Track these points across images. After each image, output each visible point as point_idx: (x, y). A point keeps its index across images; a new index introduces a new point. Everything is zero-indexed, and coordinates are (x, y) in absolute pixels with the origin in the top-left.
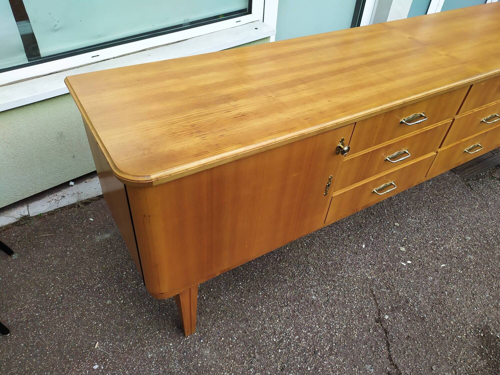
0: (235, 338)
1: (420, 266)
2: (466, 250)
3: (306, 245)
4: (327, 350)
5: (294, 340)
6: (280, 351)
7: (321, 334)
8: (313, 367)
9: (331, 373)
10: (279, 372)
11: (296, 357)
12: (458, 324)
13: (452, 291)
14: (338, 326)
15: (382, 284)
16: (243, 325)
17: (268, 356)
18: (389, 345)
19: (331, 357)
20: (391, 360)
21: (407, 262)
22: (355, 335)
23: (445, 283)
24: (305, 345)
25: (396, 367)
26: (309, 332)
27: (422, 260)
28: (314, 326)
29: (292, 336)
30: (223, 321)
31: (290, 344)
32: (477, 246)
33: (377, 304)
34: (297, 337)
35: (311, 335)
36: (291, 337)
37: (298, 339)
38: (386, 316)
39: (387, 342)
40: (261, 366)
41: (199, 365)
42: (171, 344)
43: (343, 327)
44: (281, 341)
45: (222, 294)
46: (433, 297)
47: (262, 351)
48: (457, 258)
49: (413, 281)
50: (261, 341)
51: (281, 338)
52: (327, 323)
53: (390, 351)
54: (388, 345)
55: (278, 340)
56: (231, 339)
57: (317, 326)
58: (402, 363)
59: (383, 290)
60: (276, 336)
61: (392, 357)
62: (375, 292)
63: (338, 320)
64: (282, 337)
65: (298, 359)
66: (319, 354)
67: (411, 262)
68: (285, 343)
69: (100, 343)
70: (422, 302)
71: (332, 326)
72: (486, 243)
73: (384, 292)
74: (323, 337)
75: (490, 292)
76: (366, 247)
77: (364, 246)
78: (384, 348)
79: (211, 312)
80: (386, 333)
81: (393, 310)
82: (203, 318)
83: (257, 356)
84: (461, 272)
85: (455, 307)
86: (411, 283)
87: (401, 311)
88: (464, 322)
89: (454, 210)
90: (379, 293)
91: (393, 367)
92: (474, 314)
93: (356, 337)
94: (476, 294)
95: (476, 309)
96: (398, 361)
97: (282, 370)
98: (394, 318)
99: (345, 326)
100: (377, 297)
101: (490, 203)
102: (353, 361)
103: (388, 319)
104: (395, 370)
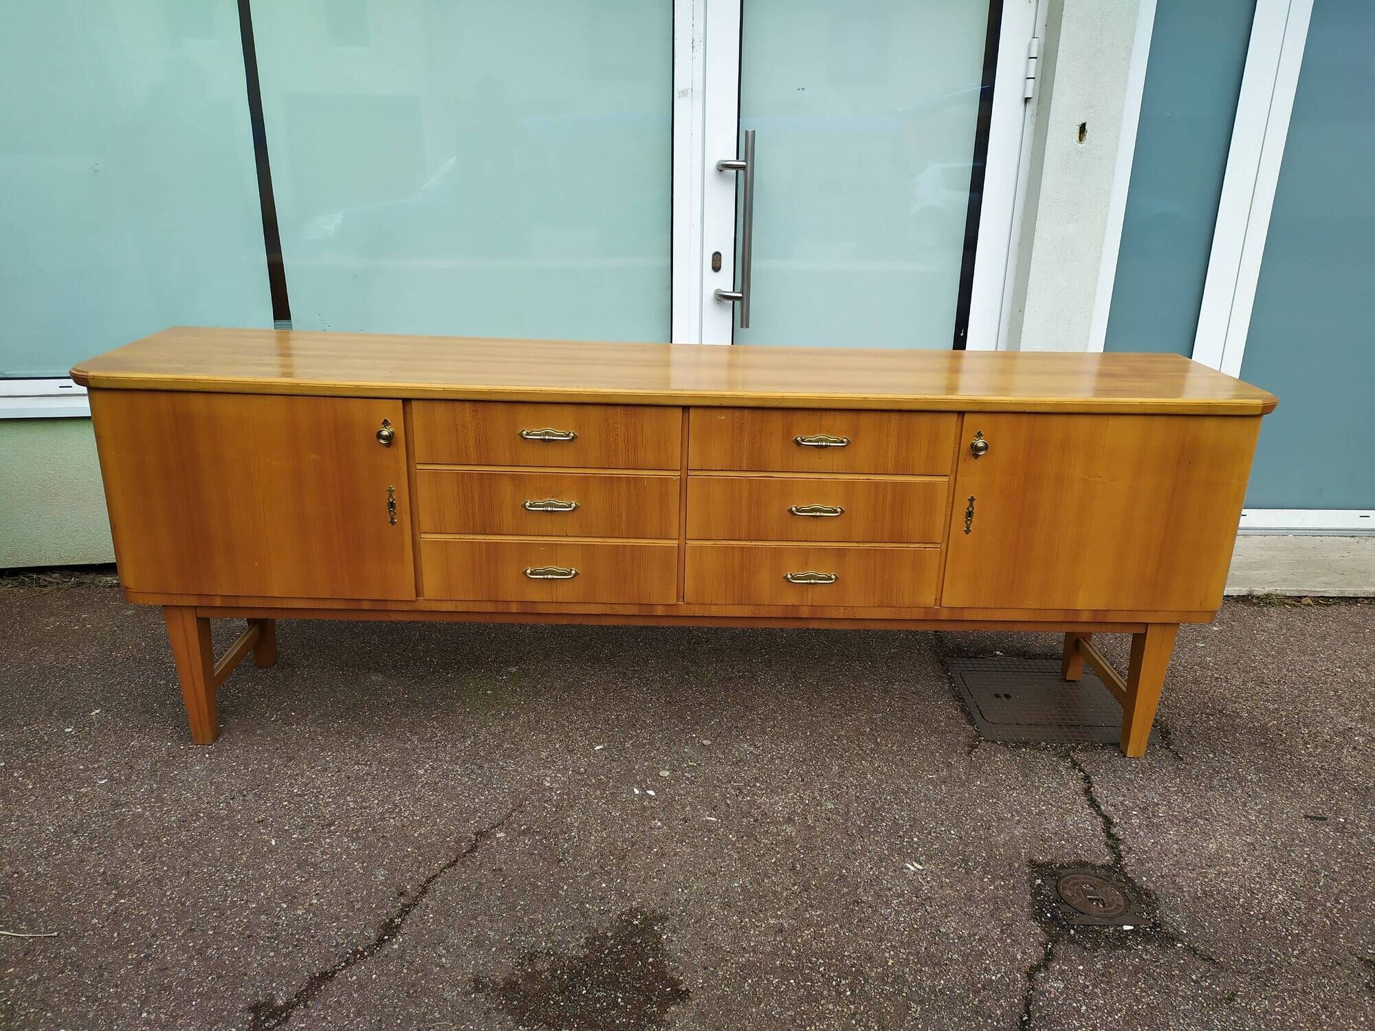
0: (250, 769)
1: (663, 803)
3: (503, 715)
4: (350, 829)
5: (320, 802)
6: (286, 803)
7: (368, 811)
8: (304, 837)
9: (318, 852)
10: (253, 821)
11: (296, 818)
13: (672, 853)
14: (407, 814)
15: (555, 798)
16: (277, 761)
17: (263, 802)
18: (454, 864)
19: (345, 838)
20: (429, 881)
21: (648, 792)
22: (418, 833)
23: (675, 839)
24: (328, 812)
25: (424, 892)
30: (260, 748)
31: (309, 802)
33: (508, 816)
34: (330, 800)
37: (328, 803)
38: (502, 833)
39: (456, 861)
41: (172, 775)
42: (169, 744)
43: (414, 818)
44: (302, 795)
45: (301, 723)
46: (620, 845)
47: (263, 794)
48: (756, 820)
49: (618, 814)
50: (277, 785)
51: (306, 793)
52: (395, 804)
53: (441, 872)
54: (452, 864)
55: (299, 793)
56: (243, 768)
57: (376, 801)
58: (440, 893)
59: (547, 805)
60: (304, 788)
61: (436, 878)
62: (527, 802)
63: (419, 808)
64: (309, 792)
65: (296, 820)
66: (333, 828)
67: (654, 794)
68: (303, 799)
69: (101, 712)
70: (591, 842)
71: (397, 810)
73: (545, 807)
74: (365, 815)
75: (751, 883)
76: (601, 749)
77: (598, 748)
78: (439, 864)
79: (261, 735)
80: (470, 851)
81: (524, 833)
82: (242, 736)
83: (250, 797)
84: (734, 839)
85: (642, 872)
86: (611, 815)
87: (537, 838)
88: (628, 895)
89: (864, 762)
90: (534, 806)
91: (420, 889)
92: (666, 894)
93: (416, 835)
94: (714, 875)
95: (680, 890)
96: (438, 887)
97: (259, 822)
98: (511, 841)
99: (418, 818)
100: (523, 809)
101: (978, 783)
102: (370, 856)
103: (500, 838)
104: (418, 894)
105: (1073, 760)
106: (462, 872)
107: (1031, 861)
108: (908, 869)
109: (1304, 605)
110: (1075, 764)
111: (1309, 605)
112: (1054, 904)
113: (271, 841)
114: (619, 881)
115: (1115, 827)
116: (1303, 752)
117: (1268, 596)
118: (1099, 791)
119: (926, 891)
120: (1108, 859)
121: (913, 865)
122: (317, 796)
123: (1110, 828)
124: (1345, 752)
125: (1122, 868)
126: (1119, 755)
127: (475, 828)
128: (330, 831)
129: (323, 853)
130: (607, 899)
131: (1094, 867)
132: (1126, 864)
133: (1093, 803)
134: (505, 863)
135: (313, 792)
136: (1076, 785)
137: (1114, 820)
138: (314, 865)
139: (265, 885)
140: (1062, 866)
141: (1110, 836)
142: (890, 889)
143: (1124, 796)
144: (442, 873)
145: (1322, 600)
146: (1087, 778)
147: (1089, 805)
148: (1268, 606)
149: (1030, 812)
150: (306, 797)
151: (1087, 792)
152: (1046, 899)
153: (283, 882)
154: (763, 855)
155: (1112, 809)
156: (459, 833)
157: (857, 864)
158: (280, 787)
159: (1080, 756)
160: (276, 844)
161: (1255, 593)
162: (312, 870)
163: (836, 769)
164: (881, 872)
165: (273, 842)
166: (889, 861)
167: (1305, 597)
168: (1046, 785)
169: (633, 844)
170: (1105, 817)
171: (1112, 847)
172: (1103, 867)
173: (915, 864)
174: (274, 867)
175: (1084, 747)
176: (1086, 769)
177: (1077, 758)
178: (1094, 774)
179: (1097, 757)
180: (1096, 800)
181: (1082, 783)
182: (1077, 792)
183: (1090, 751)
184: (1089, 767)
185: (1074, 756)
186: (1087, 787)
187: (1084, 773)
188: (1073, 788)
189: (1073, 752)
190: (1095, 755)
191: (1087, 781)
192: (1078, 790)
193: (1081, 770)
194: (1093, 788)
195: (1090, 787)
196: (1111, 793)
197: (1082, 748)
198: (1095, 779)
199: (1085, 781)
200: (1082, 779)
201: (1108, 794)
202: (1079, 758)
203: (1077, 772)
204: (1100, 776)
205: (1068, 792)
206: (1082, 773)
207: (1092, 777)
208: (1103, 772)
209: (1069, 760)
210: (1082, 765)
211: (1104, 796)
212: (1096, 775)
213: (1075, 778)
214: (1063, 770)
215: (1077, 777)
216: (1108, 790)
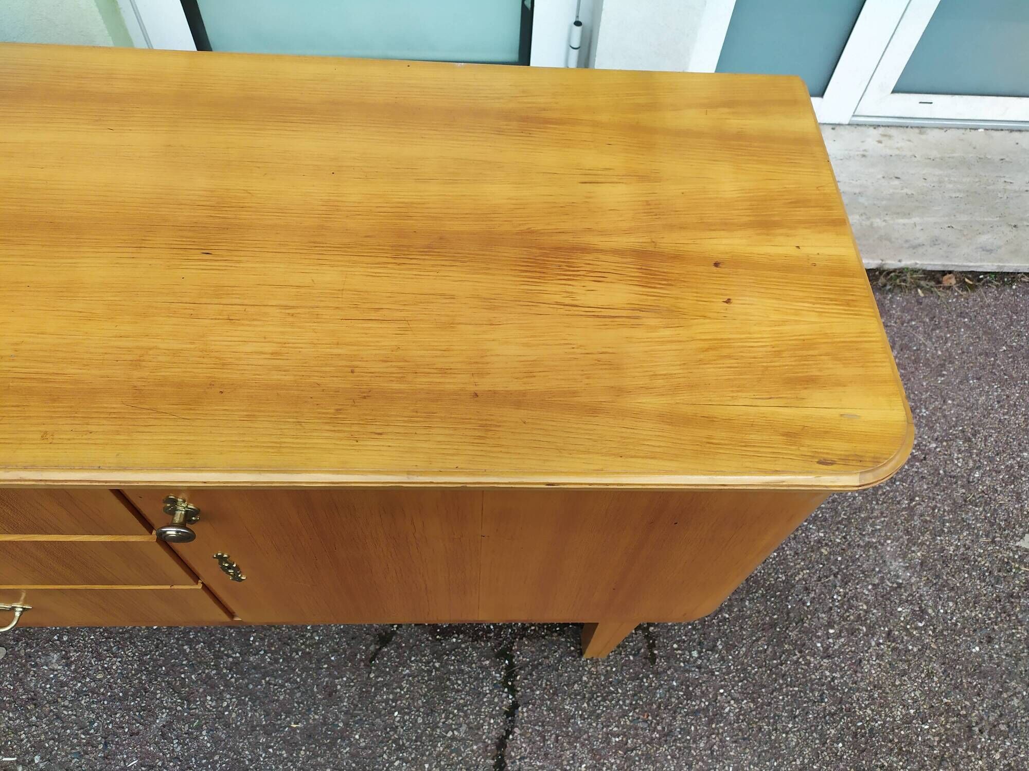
89: (209, 698)
101: (357, 737)
105: (510, 666)
109: (944, 288)
110: (511, 672)
111: (949, 288)
116: (819, 645)
117: (901, 272)
118: (519, 742)
124: (873, 643)
136: (491, 728)
145: (969, 278)
146: (512, 710)
148: (897, 290)
151: (502, 743)
161: (886, 267)
163: (163, 717)
167: (950, 272)
168: (450, 734)
175: (537, 629)
176: (519, 689)
177: (518, 657)
178: (526, 700)
179: (546, 654)
180: (506, 764)
181: (502, 724)
182: (487, 746)
183: (543, 637)
184: (526, 681)
185: (517, 650)
186: (504, 734)
187: (514, 696)
188: (484, 737)
189: (519, 639)
190: (544, 651)
191: (510, 718)
192: (489, 742)
193: (512, 690)
194: (511, 737)
195: (509, 732)
196: (532, 748)
197: (534, 630)
198: (523, 712)
199: (507, 717)
200: (506, 712)
201: (526, 750)
202: (521, 658)
203: (504, 695)
204: (530, 707)
205: (475, 747)
206: (511, 697)
207: (520, 709)
208: (540, 694)
209: (507, 662)
210: (518, 678)
211: (518, 757)
212: (526, 704)
213: (497, 711)
214: (488, 692)
215: (500, 708)
216: (530, 740)
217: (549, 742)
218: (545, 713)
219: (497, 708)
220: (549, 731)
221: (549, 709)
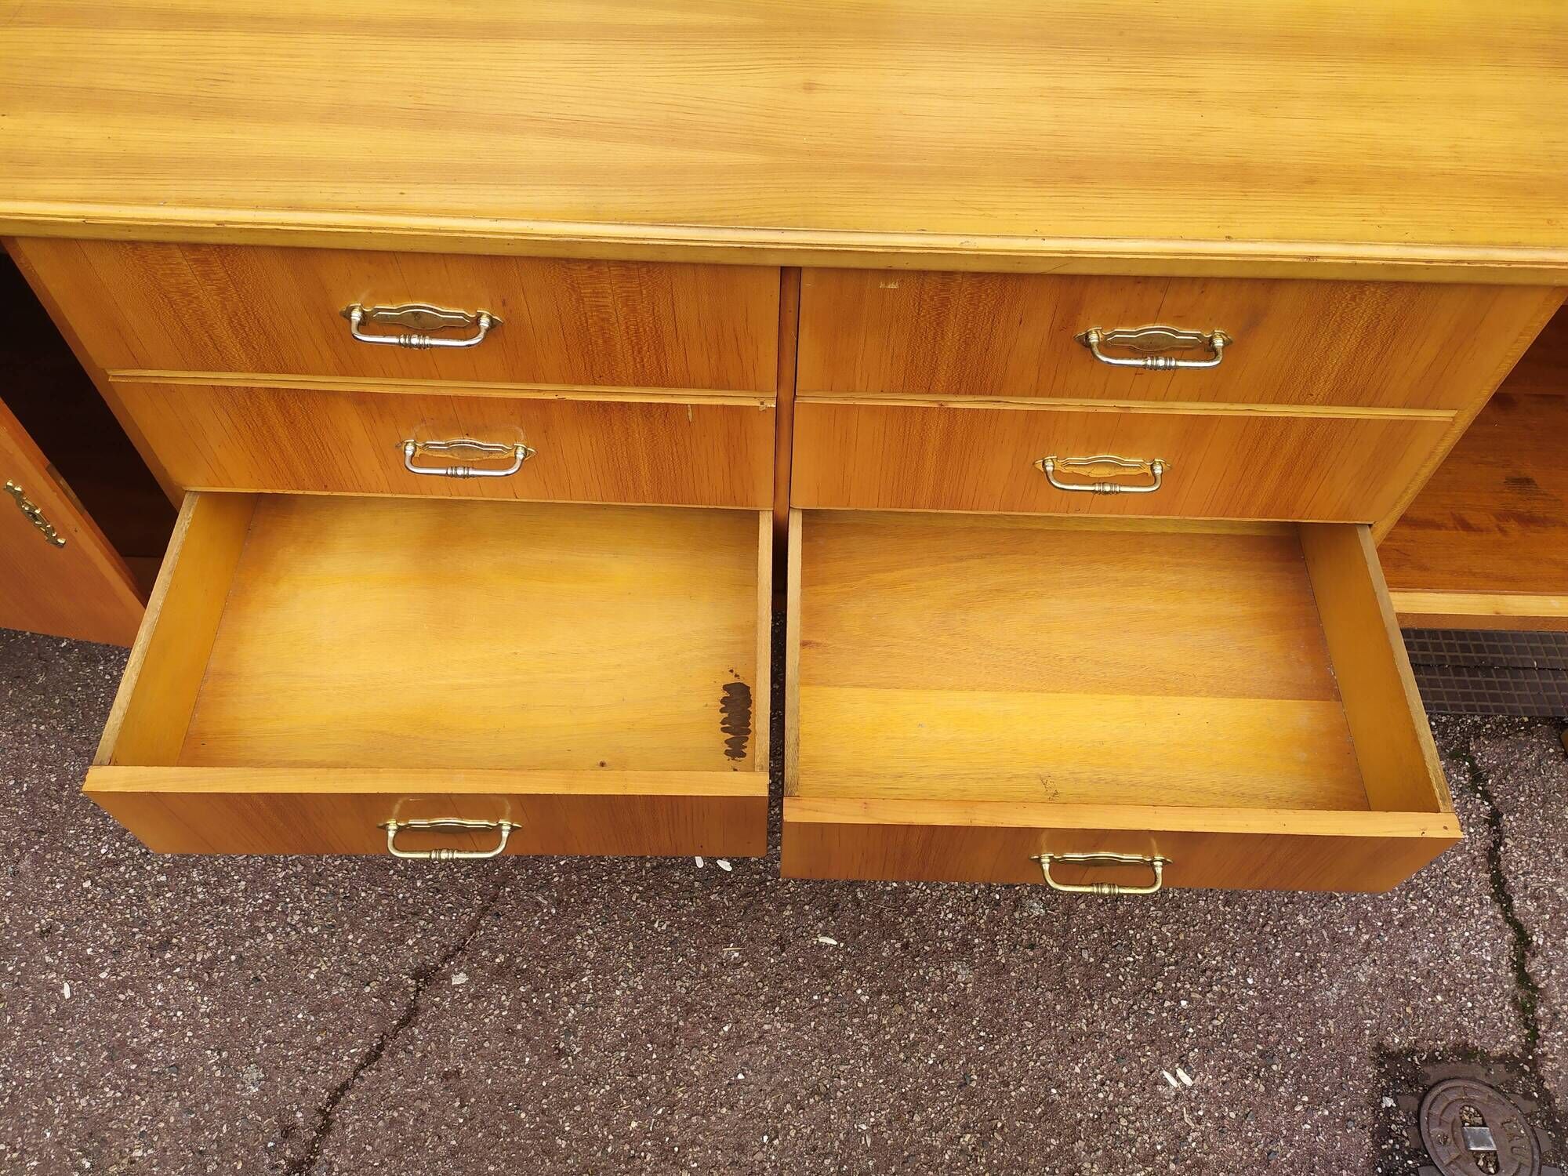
0: (25, 785)
1: (745, 895)
2: (976, 941)
4: (199, 959)
5: (147, 882)
6: (87, 884)
7: (229, 911)
8: (119, 978)
9: (142, 1021)
10: (30, 933)
11: (105, 926)
12: (649, 1143)
13: (756, 1035)
14: (296, 918)
15: (556, 879)
17: (48, 879)
18: (377, 1056)
19: (190, 983)
20: (334, 1100)
21: (719, 862)
22: (315, 971)
23: (762, 998)
24: (159, 910)
25: (325, 1130)
26: (205, 884)
27: (777, 881)
28: (236, 878)
29: (153, 869)
30: (42, 728)
31: (128, 884)
32: (1039, 952)
33: (474, 927)
34: (163, 878)
35: (200, 896)
36: (149, 868)
37: (159, 885)
38: (462, 974)
39: (380, 1048)
40: (7, 891)
43: (310, 929)
44: (116, 864)
45: (112, 657)
46: (666, 1012)
47: (48, 856)
48: (905, 946)
49: (664, 927)
50: (71, 832)
51: (121, 856)
52: (276, 893)
53: (356, 1075)
54: (373, 1057)
55: (110, 856)
56: (12, 783)
57: (243, 883)
58: (353, 1132)
59: (540, 899)
60: (118, 845)
61: (347, 1093)
62: (508, 889)
63: (317, 902)
64: (127, 854)
65: (104, 932)
66: (168, 956)
67: (729, 869)
68: (117, 875)
70: (616, 1004)
71: (279, 909)
72: (1086, 964)
73: (538, 904)
74: (224, 920)
75: (890, 1122)
78: (352, 1056)
79: (44, 689)
80: (405, 1022)
81: (500, 972)
82: (10, 692)
83: (25, 864)
84: (865, 999)
85: (703, 1088)
86: (652, 929)
87: (522, 989)
88: (676, 1149)
90: (520, 901)
91: (319, 1120)
92: (741, 1148)
93: (312, 977)
94: (826, 1097)
95: (766, 1138)
96: (350, 1119)
97: (42, 934)
98: (476, 997)
99: (316, 930)
100: (497, 907)
102: (232, 1030)
103: (458, 986)
104: (315, 1134)
105: (1473, 769)
106: (390, 1078)
107: (1379, 1047)
108: (1166, 1084)
110: (1477, 777)
112: (1410, 1162)
113: (62, 988)
114: (660, 1112)
115: (1534, 955)
118: (1514, 855)
119: (1194, 1145)
120: (1512, 1040)
121: (1175, 1075)
122: (142, 867)
123: (1524, 956)
125: (1534, 1064)
126: (1556, 753)
127: (415, 957)
128: (163, 963)
129: (153, 1024)
130: (638, 1162)
131: (1486, 1059)
132: (1544, 1054)
133: (1502, 894)
134: (465, 1056)
135: (132, 856)
136: (1474, 838)
137: (1535, 938)
138: (138, 1055)
139: (52, 1108)
140: (1432, 1060)
141: (1524, 979)
142: (1131, 1141)
143: (1557, 871)
144: (357, 1080)
146: (1494, 818)
147: (1492, 895)
149: (1388, 920)
150: (122, 869)
151: (1492, 855)
152: (1397, 1146)
153: (83, 1102)
154: (915, 1044)
155: (1531, 906)
156: (388, 972)
157: (1077, 1070)
158: (77, 837)
159: (1487, 754)
160: (72, 996)
162: (133, 1067)
164: (1118, 1094)
165: (66, 992)
166: (1134, 1065)
169: (689, 1009)
170: (1518, 928)
171: (1524, 1009)
172: (1501, 1059)
173: (1180, 1073)
174: (69, 1058)
175: (1494, 727)
176: (1495, 794)
177: (1481, 759)
178: (1509, 808)
179: (1517, 756)
180: (1506, 880)
181: (1486, 833)
182: (1475, 858)
183: (1506, 737)
184: (1501, 786)
185: (1476, 752)
186: (1492, 846)
187: (1491, 803)
188: (1467, 848)
189: (1475, 739)
190: (1513, 752)
191: (1495, 828)
192: (1476, 853)
193: (1487, 796)
194: (1502, 849)
195: (1498, 844)
196: (1535, 862)
197: (1491, 728)
198: (1509, 821)
199: (1490, 827)
200: (1486, 820)
201: (1529, 865)
202: (1485, 760)
203: (1478, 801)
204: (1518, 815)
205: (1459, 858)
206: (1486, 803)
207: (1504, 817)
208: (1525, 801)
209: (1467, 764)
210: (1490, 781)
211: (1521, 872)
212: (1511, 812)
213: (1474, 819)
214: (1454, 797)
215: (1478, 816)
216: (1530, 854)
217: (1557, 856)
218: (1541, 823)
219: (1474, 816)
220: (1552, 844)
221: (1544, 819)
